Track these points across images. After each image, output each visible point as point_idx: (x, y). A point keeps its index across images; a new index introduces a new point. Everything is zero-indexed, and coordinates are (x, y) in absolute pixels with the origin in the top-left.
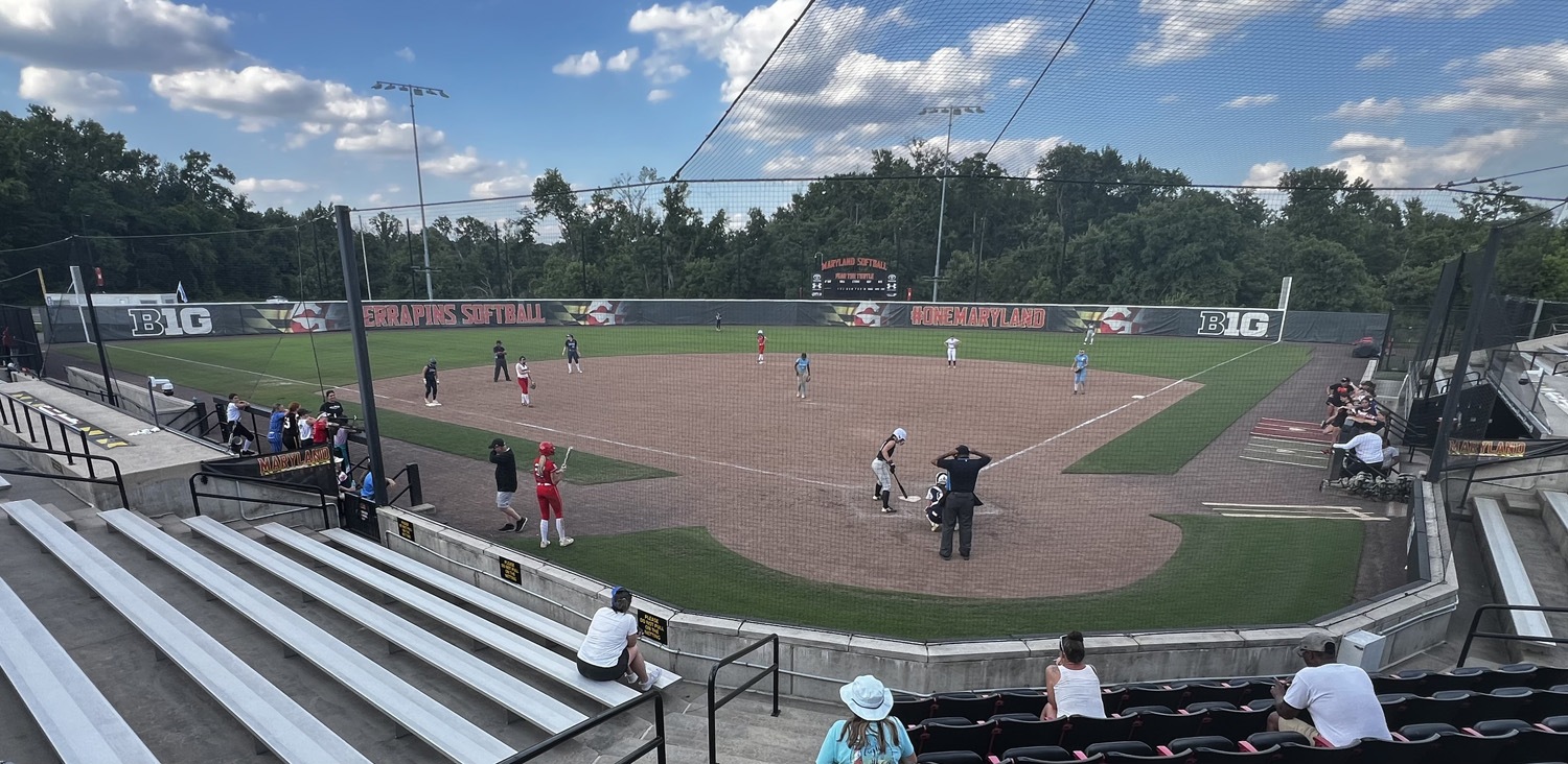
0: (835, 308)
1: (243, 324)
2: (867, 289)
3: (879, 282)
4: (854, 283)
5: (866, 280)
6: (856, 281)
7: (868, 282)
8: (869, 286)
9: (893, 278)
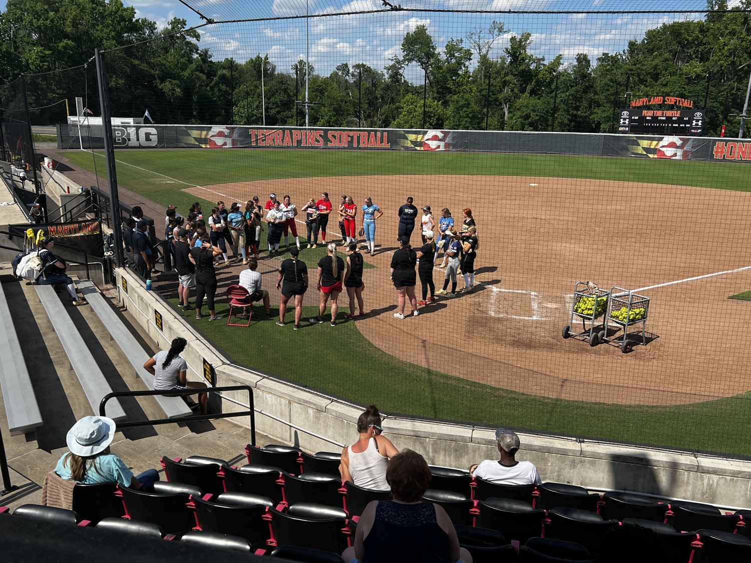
0: (639, 141)
1: (177, 140)
2: (672, 125)
3: (685, 119)
4: (660, 120)
5: (672, 117)
6: (662, 118)
7: (674, 118)
8: (675, 122)
9: (698, 114)
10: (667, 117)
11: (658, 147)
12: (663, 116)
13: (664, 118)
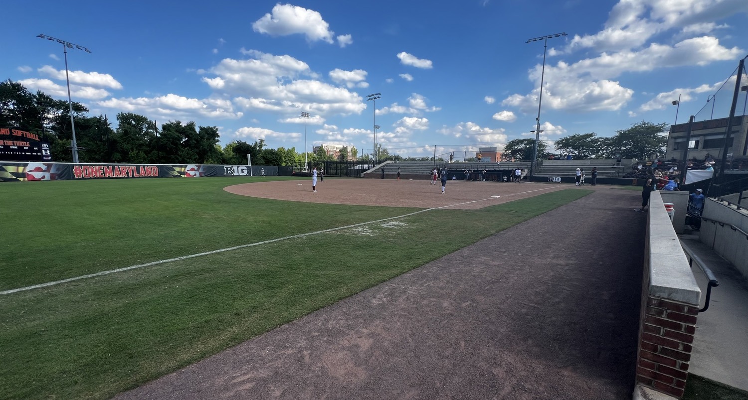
2: (25, 154)
3: (35, 148)
4: (12, 149)
5: (23, 147)
6: (14, 147)
7: (25, 148)
8: (26, 151)
9: (45, 146)
10: (18, 147)
11: (26, 171)
12: (14, 146)
13: (16, 148)
